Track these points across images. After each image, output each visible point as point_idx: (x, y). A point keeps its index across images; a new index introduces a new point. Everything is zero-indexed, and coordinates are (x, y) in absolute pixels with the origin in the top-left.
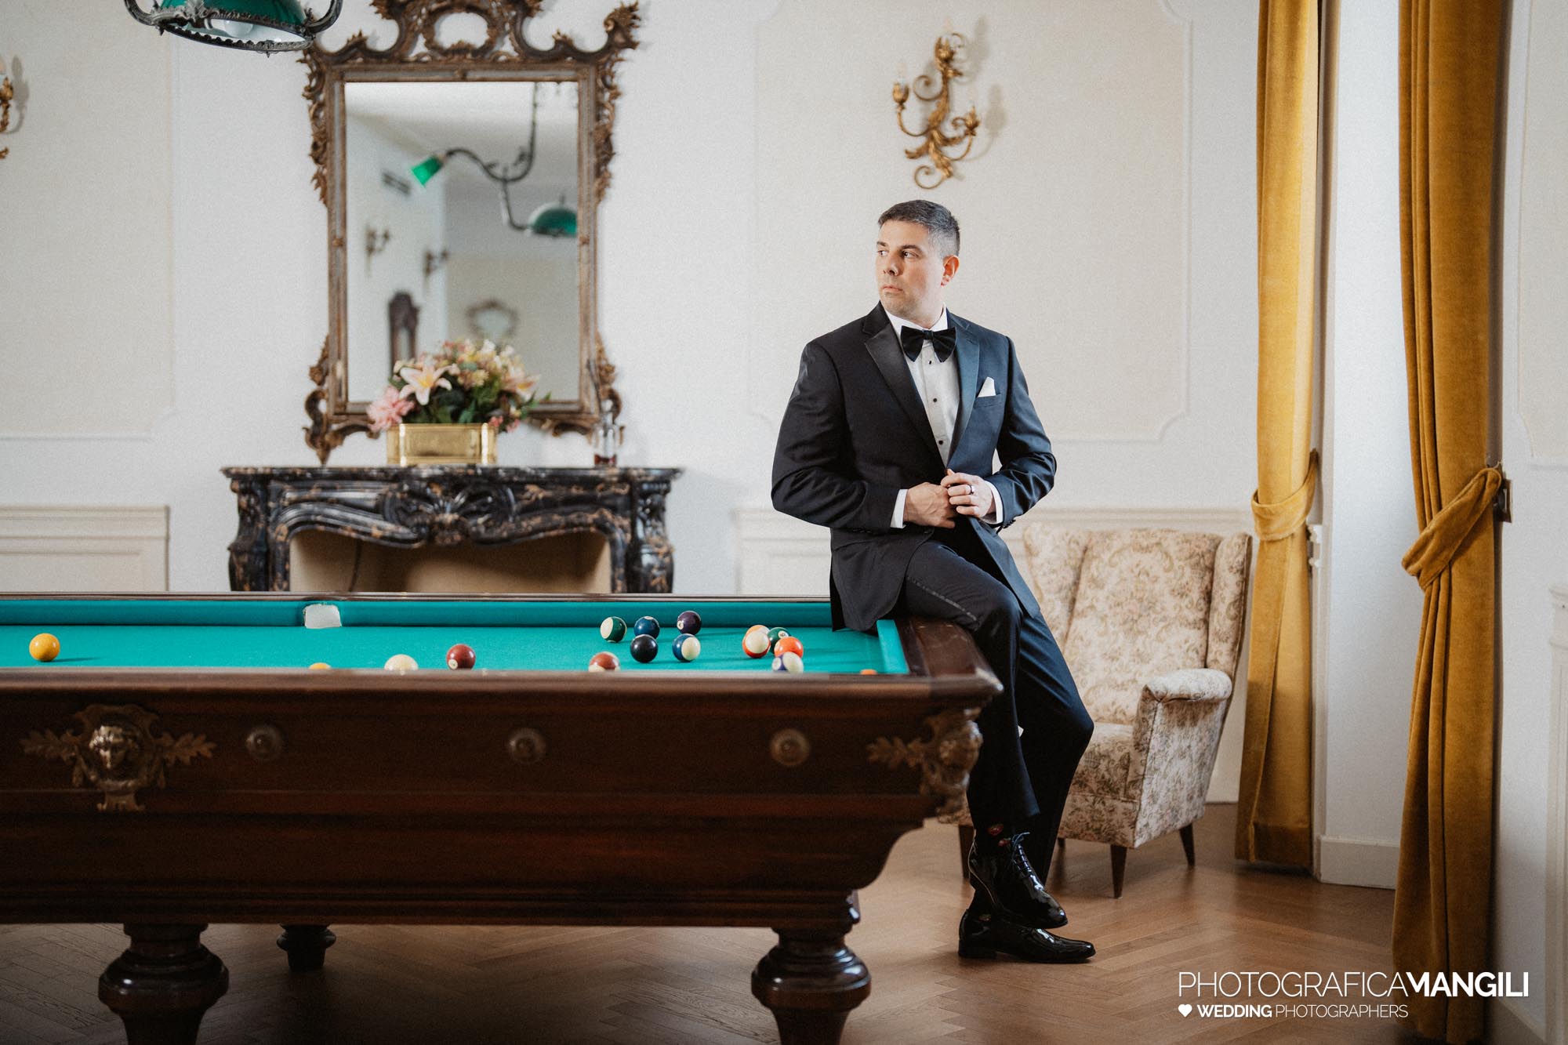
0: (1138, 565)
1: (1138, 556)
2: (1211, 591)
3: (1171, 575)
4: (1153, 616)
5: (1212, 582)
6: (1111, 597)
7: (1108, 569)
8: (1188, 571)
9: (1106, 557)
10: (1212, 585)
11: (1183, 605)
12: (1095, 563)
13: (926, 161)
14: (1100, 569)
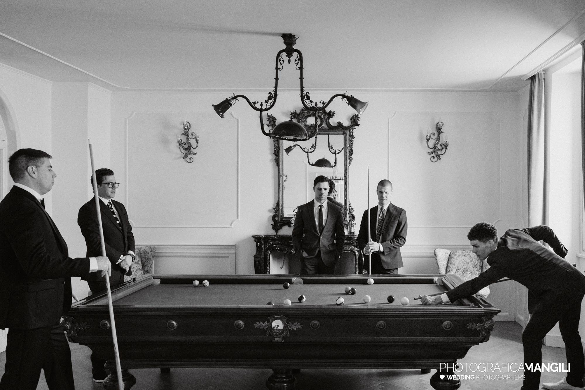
0: (463, 260)
1: (463, 257)
2: (482, 266)
3: (472, 262)
4: (468, 272)
5: (482, 264)
6: (457, 268)
7: (456, 260)
8: (477, 262)
9: (455, 257)
10: (482, 265)
11: (475, 270)
12: (452, 259)
13: (433, 155)
14: (454, 260)
